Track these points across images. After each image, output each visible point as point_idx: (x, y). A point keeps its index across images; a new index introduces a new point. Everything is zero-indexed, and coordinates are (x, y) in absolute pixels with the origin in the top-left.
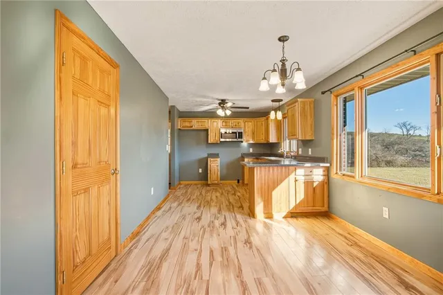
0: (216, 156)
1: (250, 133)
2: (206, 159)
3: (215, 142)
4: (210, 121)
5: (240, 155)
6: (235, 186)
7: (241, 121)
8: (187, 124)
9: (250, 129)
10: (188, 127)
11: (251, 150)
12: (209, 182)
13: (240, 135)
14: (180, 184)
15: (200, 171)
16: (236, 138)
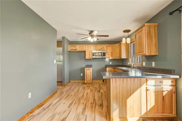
0: (90, 66)
1: (110, 53)
2: (84, 68)
3: (89, 58)
4: (86, 46)
5: (104, 66)
6: (101, 84)
7: (105, 46)
8: (74, 48)
9: (110, 51)
10: (74, 50)
11: (111, 63)
12: (86, 82)
13: (104, 54)
14: (70, 82)
15: (82, 75)
16: (102, 56)
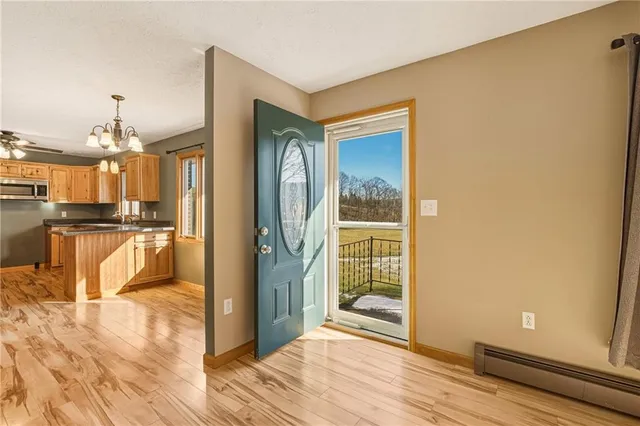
1: (62, 189)
5: (41, 223)
7: (43, 168)
9: (63, 183)
11: (64, 215)
13: (42, 190)
16: (33, 194)
